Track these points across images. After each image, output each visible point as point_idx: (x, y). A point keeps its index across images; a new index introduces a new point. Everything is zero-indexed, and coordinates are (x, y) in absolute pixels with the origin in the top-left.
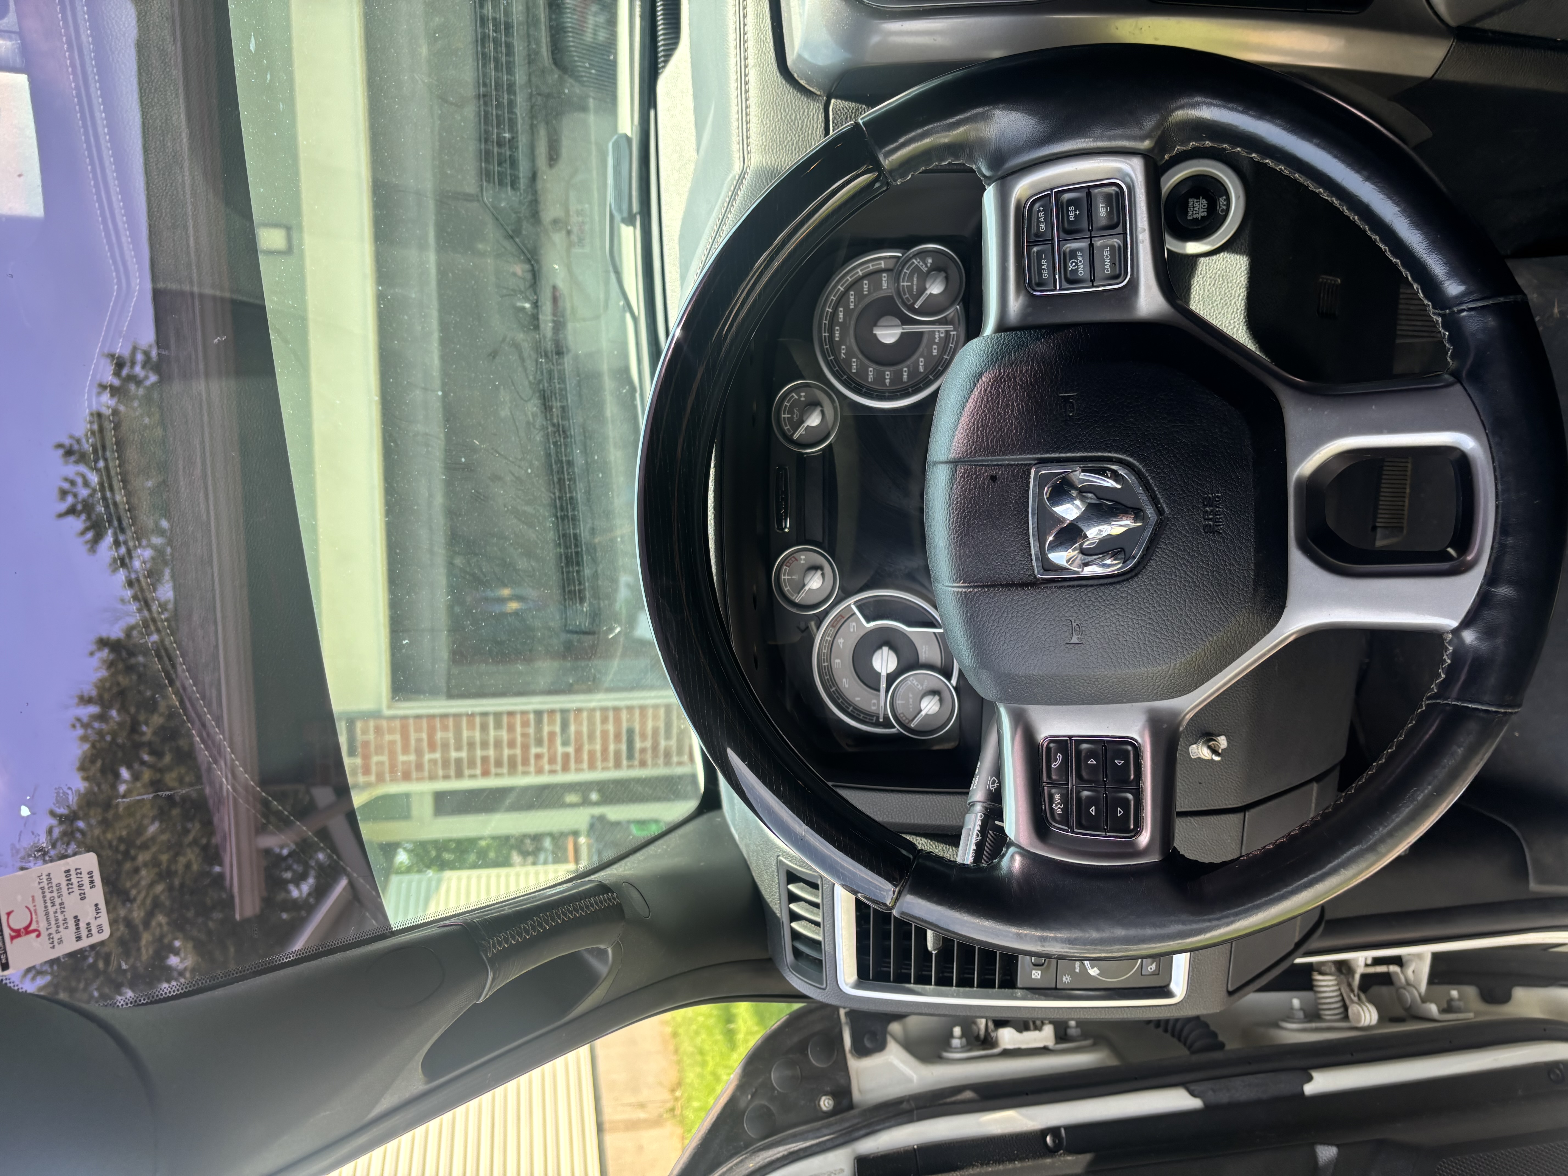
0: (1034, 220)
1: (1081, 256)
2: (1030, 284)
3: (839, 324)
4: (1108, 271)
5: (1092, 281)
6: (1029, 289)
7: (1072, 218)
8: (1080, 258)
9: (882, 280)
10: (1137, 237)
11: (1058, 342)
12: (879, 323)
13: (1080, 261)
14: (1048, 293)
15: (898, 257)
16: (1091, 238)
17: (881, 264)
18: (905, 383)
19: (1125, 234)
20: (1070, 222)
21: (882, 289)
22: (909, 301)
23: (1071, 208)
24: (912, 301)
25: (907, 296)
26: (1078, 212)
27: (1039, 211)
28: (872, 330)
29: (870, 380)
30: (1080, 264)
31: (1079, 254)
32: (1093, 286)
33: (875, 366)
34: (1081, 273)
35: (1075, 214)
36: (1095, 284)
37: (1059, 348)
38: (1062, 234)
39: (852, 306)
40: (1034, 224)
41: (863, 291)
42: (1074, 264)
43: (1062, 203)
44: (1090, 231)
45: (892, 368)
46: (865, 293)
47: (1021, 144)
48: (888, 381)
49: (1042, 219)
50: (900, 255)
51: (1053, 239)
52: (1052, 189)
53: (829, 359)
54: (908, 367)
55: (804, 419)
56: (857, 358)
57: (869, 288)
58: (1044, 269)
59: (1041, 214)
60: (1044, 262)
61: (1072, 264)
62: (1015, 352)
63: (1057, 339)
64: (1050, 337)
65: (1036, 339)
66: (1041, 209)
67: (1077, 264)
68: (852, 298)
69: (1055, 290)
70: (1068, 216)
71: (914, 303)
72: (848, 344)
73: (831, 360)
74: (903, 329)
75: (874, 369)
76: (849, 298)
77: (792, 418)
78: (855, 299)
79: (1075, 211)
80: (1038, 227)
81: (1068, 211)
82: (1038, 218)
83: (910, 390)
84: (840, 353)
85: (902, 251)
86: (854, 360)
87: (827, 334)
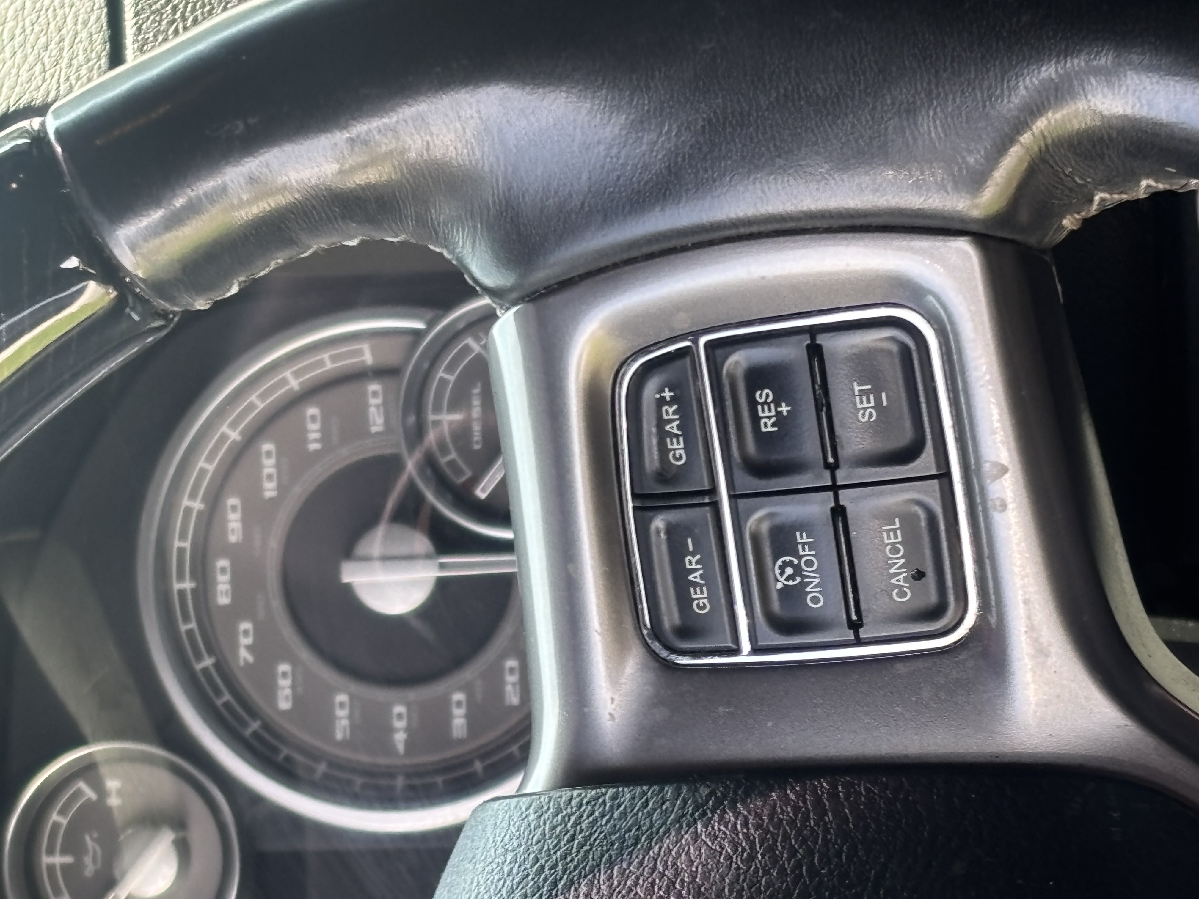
0: (649, 427)
1: (811, 547)
2: (657, 632)
3: (229, 551)
4: (902, 594)
5: (855, 626)
6: (656, 646)
7: (768, 426)
8: (806, 553)
9: (366, 406)
10: (982, 489)
11: (747, 836)
12: (361, 549)
13: (809, 564)
14: (717, 660)
15: (418, 334)
16: (835, 488)
17: (360, 352)
18: (461, 742)
19: (945, 476)
20: (760, 437)
21: (369, 434)
22: (459, 472)
23: (764, 395)
24: (468, 474)
25: (453, 455)
26: (784, 409)
27: (662, 402)
28: (336, 573)
29: (339, 736)
30: (807, 571)
31: (802, 538)
32: (859, 642)
33: (356, 687)
34: (815, 600)
35: (778, 414)
36: (864, 634)
37: (752, 858)
38: (740, 476)
39: (270, 489)
40: (650, 442)
41: (305, 441)
42: (789, 571)
43: (732, 378)
44: (833, 468)
45: (414, 694)
46: (314, 447)
47: (576, 201)
48: (400, 738)
49: (673, 428)
50: (419, 325)
51: (713, 491)
52: (696, 335)
53: (199, 667)
54: (467, 688)
55: (117, 873)
56: (294, 662)
57: (325, 431)
58: (695, 585)
59: (670, 412)
60: (691, 562)
61: (782, 569)
62: (611, 864)
63: (745, 824)
64: (722, 818)
65: (678, 820)
66: (668, 394)
67: (798, 571)
68: (269, 466)
69: (736, 651)
70: (756, 419)
71: (475, 480)
72: (261, 614)
73: (205, 670)
74: (442, 566)
75: (352, 697)
76: (260, 467)
77: (78, 866)
78: (278, 466)
79: (778, 405)
80: (663, 451)
81: (753, 404)
82: (661, 423)
83: (478, 766)
84: (235, 646)
85: (430, 314)
86: (284, 667)
87: (188, 585)
